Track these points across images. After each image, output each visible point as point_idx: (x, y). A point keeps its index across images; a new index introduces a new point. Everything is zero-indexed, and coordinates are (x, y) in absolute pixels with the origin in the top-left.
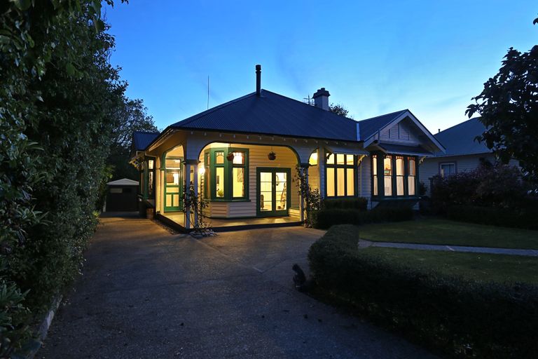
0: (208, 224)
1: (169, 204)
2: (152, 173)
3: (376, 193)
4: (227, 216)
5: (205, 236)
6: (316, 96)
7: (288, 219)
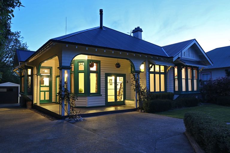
0: (78, 112)
1: (42, 98)
2: (30, 77)
3: (177, 89)
4: (87, 106)
5: (77, 121)
6: (134, 32)
7: (124, 107)
